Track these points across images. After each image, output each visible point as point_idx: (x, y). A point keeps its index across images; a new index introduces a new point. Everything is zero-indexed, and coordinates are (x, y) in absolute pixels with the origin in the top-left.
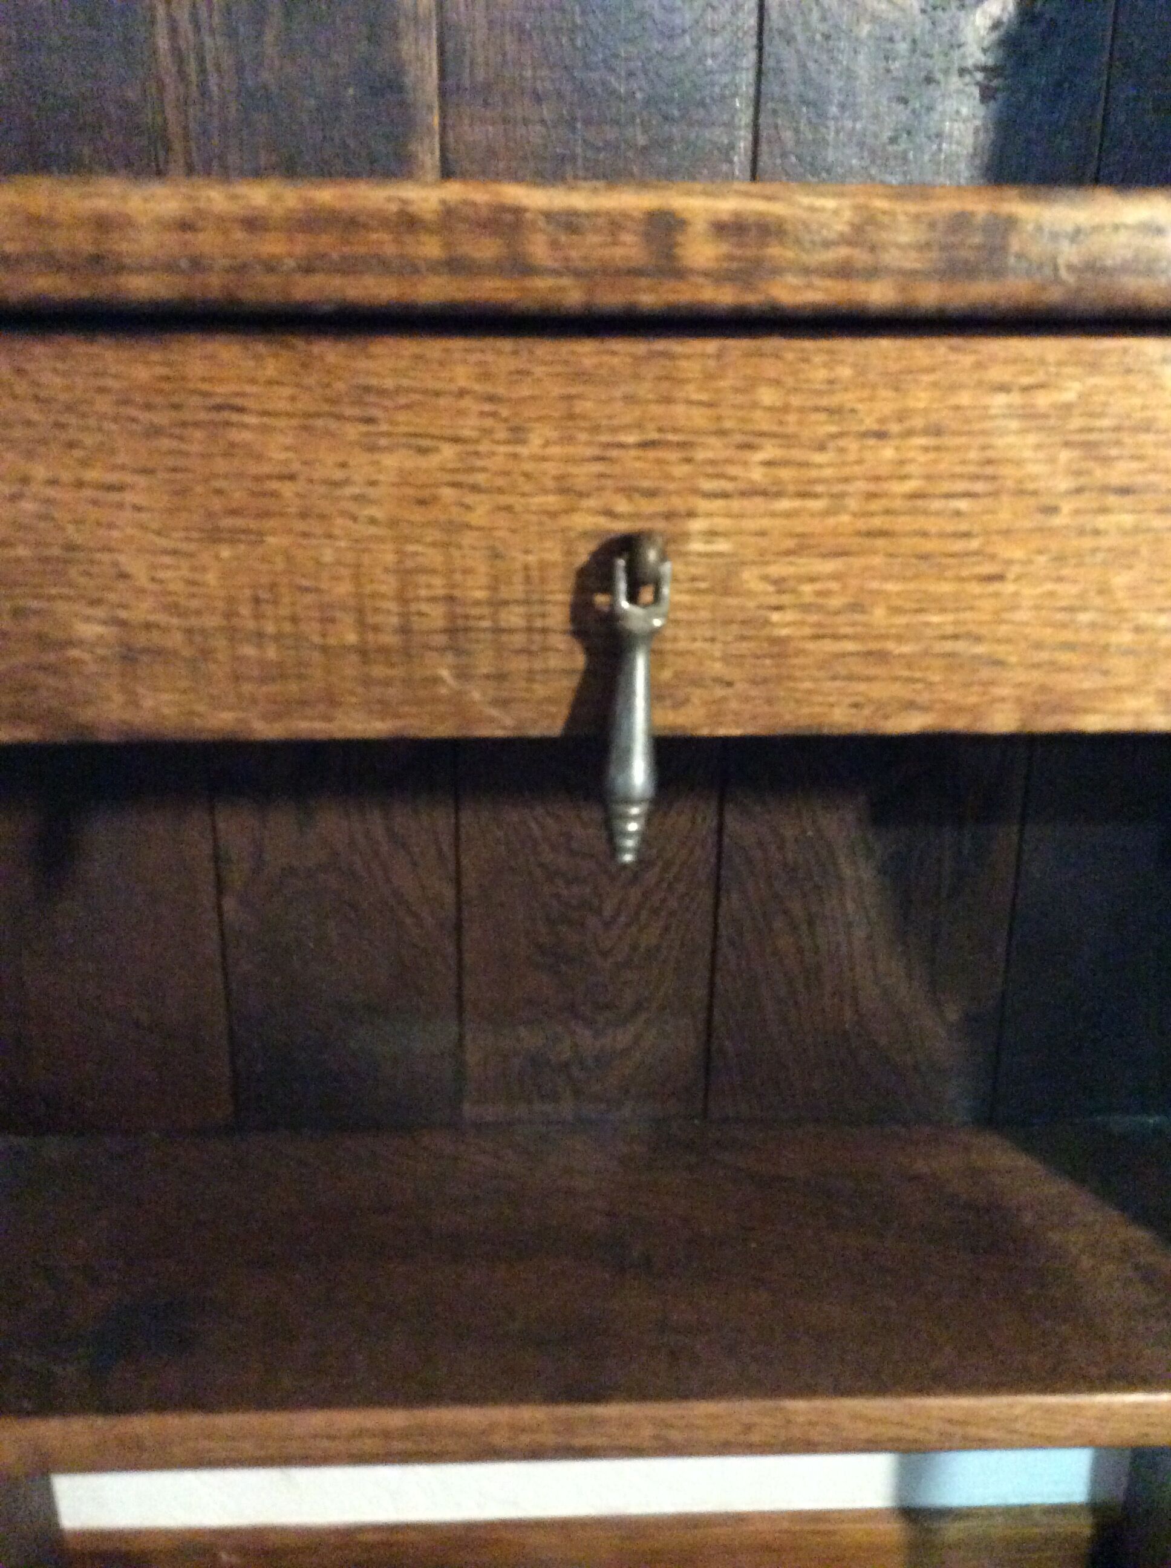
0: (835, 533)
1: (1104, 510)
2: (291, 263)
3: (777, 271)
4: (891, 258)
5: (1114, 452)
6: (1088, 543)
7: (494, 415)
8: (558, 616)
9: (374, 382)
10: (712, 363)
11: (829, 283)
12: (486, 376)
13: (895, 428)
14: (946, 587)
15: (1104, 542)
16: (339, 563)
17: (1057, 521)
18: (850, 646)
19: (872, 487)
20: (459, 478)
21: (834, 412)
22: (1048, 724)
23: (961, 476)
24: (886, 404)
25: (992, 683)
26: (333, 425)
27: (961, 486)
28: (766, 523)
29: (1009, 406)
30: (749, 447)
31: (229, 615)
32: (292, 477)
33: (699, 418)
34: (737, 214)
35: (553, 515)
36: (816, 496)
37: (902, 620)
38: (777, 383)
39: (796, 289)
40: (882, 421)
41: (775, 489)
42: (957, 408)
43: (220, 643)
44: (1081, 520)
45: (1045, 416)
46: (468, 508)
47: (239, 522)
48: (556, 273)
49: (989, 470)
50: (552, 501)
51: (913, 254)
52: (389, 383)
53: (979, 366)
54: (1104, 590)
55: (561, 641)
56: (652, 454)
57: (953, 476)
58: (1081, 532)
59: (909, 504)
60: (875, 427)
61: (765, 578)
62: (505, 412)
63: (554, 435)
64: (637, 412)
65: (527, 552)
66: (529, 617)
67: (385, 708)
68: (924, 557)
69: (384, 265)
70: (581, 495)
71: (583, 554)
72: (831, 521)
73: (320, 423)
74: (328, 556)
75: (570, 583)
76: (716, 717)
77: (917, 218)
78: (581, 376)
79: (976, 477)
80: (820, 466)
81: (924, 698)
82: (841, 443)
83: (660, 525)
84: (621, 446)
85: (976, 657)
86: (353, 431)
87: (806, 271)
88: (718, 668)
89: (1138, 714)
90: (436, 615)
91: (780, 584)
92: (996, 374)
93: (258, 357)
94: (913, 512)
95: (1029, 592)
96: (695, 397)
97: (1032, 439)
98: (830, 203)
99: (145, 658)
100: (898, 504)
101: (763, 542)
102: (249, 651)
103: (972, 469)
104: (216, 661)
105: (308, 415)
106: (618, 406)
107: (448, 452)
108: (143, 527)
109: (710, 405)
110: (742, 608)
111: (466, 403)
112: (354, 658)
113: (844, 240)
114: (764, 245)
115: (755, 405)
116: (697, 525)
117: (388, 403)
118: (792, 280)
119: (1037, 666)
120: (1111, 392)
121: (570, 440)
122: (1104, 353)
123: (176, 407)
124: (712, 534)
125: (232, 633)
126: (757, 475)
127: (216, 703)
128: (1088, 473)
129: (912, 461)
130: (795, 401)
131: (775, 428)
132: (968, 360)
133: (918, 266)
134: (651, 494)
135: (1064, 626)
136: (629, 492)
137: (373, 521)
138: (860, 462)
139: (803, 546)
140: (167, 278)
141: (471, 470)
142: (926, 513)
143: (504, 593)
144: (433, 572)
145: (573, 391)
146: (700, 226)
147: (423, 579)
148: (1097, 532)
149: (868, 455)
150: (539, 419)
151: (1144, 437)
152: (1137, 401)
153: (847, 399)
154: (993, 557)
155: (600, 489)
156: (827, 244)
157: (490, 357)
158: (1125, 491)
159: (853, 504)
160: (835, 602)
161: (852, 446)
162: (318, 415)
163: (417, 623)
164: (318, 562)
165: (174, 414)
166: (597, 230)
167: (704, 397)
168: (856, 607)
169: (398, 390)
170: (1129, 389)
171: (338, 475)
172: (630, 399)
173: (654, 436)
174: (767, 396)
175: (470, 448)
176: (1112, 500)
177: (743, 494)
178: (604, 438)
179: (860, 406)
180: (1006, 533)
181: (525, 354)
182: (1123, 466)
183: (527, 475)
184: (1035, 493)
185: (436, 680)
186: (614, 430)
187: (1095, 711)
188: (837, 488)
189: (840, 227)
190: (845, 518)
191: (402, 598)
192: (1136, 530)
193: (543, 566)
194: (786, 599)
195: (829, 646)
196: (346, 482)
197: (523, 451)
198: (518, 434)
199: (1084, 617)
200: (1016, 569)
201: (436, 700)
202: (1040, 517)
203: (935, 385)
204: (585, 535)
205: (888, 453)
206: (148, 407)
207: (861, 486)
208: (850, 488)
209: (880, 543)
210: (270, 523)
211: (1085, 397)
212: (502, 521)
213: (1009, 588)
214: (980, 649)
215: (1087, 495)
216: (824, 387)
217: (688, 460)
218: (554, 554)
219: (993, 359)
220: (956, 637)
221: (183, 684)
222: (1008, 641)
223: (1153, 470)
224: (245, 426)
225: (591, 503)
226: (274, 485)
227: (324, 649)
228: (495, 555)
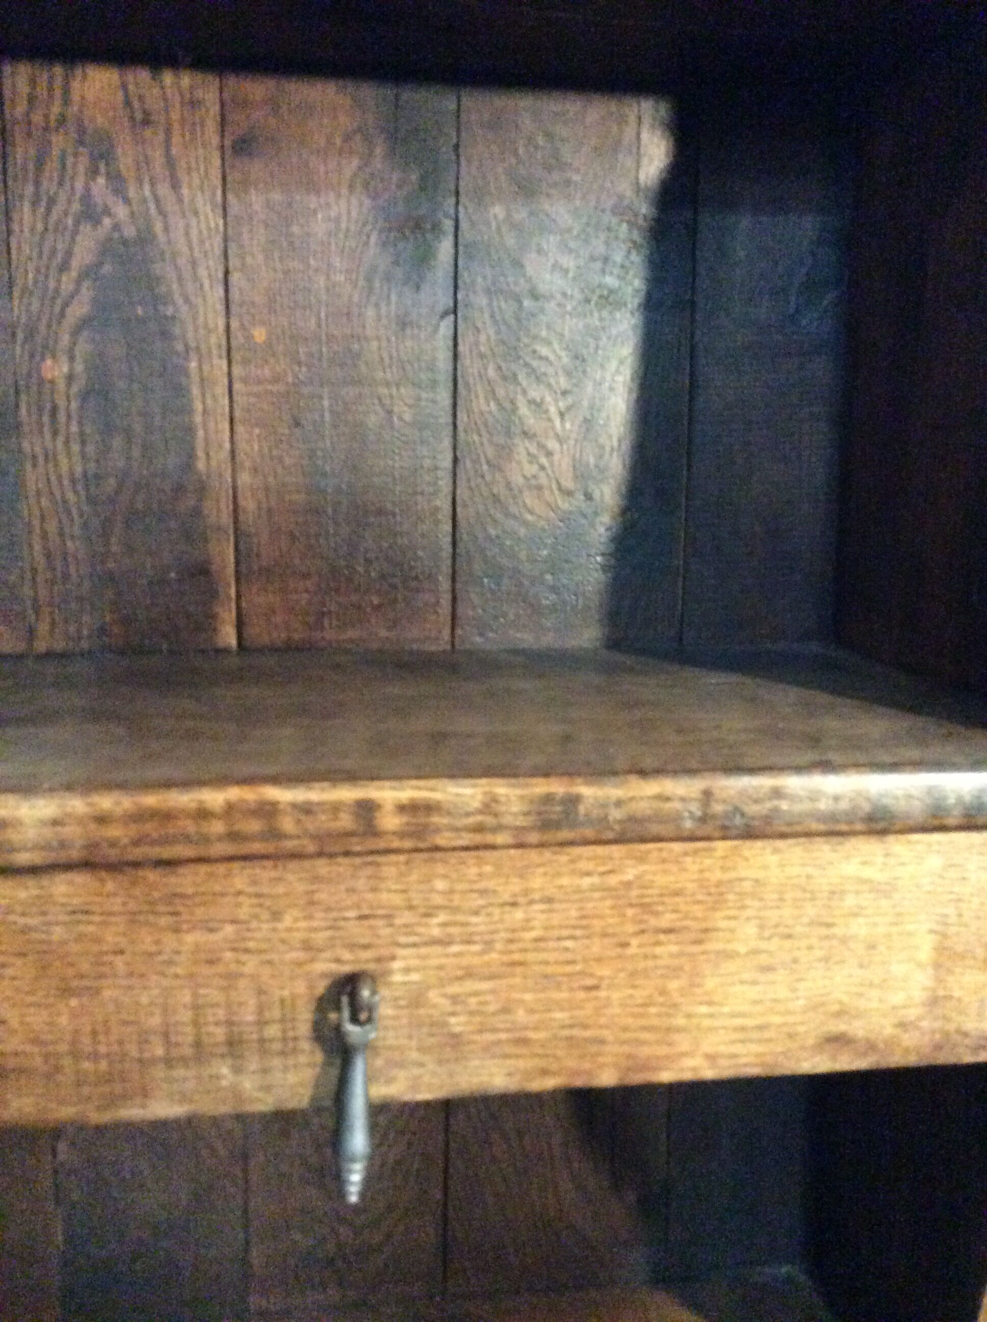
0: (488, 964)
1: (658, 943)
2: (125, 841)
3: (438, 830)
4: (507, 820)
5: (660, 908)
6: (650, 963)
7: (261, 905)
8: (304, 1028)
9: (179, 890)
10: (403, 868)
11: (471, 835)
12: (254, 883)
13: (521, 900)
14: (564, 995)
15: (660, 962)
16: (151, 1004)
17: (631, 951)
18: (503, 1036)
19: (510, 936)
20: (236, 945)
21: (483, 892)
22: (637, 1078)
23: (567, 927)
24: (516, 885)
25: (598, 1054)
26: (151, 918)
27: (565, 933)
28: (443, 961)
29: (592, 885)
30: (428, 915)
31: (74, 1043)
32: (122, 952)
33: (397, 899)
34: (412, 800)
35: (300, 964)
36: (474, 943)
37: (537, 1017)
38: (445, 877)
39: (450, 839)
40: (515, 895)
41: (447, 940)
42: (561, 887)
43: (67, 1062)
44: (644, 950)
45: (616, 890)
46: (244, 964)
47: (86, 983)
48: (298, 837)
49: (584, 922)
50: (300, 955)
51: (521, 818)
52: (190, 891)
53: (573, 861)
54: (663, 992)
55: (306, 1045)
56: (366, 923)
57: (561, 927)
58: (646, 957)
59: (535, 945)
60: (511, 900)
61: (445, 996)
62: (268, 903)
63: (300, 915)
64: (355, 898)
65: (282, 988)
66: (284, 1031)
67: (184, 1098)
68: (546, 976)
69: (187, 839)
70: (320, 950)
71: (321, 987)
72: (486, 958)
73: (141, 918)
74: (144, 1000)
75: (312, 1006)
76: (414, 1088)
77: (522, 797)
78: (317, 879)
79: (575, 927)
80: (476, 925)
81: (554, 1067)
82: (490, 909)
83: (371, 967)
84: (345, 919)
85: (586, 1040)
86: (164, 921)
87: (456, 829)
88: (414, 1055)
89: (694, 1069)
90: (220, 1033)
91: (455, 999)
92: (583, 865)
93: (102, 881)
94: (536, 950)
95: (616, 995)
96: (394, 887)
97: (608, 903)
98: (468, 791)
99: (12, 1076)
100: (529, 945)
101: (442, 974)
102: (87, 1065)
103: (573, 922)
104: (64, 1074)
105: (134, 914)
106: (344, 895)
107: (229, 929)
108: (17, 990)
109: (404, 891)
110: (431, 1016)
111: (241, 899)
112: (161, 1066)
113: (480, 812)
114: (429, 815)
115: (432, 890)
116: (397, 965)
117: (189, 902)
118: (448, 834)
119: (624, 1042)
120: (654, 874)
121: (310, 917)
122: (649, 852)
123: (44, 914)
124: (407, 970)
125: (76, 1055)
126: (436, 932)
127: (62, 1102)
128: (646, 922)
129: (535, 919)
130: (459, 887)
131: (446, 903)
132: (564, 859)
133: (524, 824)
134: (366, 947)
135: (641, 1016)
136: (352, 947)
137: (177, 976)
138: (501, 921)
139: (469, 974)
140: (43, 854)
141: (244, 939)
142: (544, 950)
143: (267, 1015)
144: (217, 1005)
145: (314, 887)
146: (389, 807)
147: (210, 1011)
148: (655, 957)
149: (507, 917)
150: (289, 906)
151: (677, 899)
152: (672, 878)
153: (491, 884)
154: (592, 975)
155: (333, 946)
156: (468, 814)
157: (258, 871)
158: (669, 931)
159: (499, 946)
160: (491, 1008)
161: (497, 911)
162: (140, 912)
163: (206, 1040)
164: (138, 1003)
165: (41, 918)
166: (323, 812)
167: (398, 887)
168: (506, 1010)
169: (196, 894)
170: (665, 872)
171: (153, 949)
172: (351, 890)
173: (366, 912)
174: (440, 885)
175: (244, 926)
176: (662, 937)
177: (426, 944)
178: (334, 914)
179: (500, 889)
180: (599, 960)
181: (280, 868)
182: (669, 916)
183: (283, 941)
184: (614, 935)
185: (218, 1077)
186: (341, 910)
187: (667, 1069)
188: (487, 937)
189: (476, 804)
190: (494, 955)
191: (196, 1023)
192: (680, 955)
193: (294, 997)
194: (459, 1008)
195: (490, 1037)
196: (160, 953)
197: (280, 926)
198: (276, 916)
199: (653, 1010)
200: (606, 982)
201: (219, 1089)
202: (619, 950)
203: (545, 874)
204: (324, 975)
205: (519, 914)
206: (23, 914)
207: (503, 935)
208: (497, 937)
209: (519, 970)
210: (104, 982)
211: (638, 877)
212: (266, 971)
213: (603, 994)
214: (588, 1034)
215: (646, 936)
216: (475, 878)
217: (391, 925)
218: (300, 988)
219: (580, 857)
220: (571, 1026)
221: (39, 1091)
222: (607, 1027)
223: (686, 917)
224: (90, 923)
225: (327, 955)
226: (110, 958)
227: (140, 1061)
228: (260, 992)
